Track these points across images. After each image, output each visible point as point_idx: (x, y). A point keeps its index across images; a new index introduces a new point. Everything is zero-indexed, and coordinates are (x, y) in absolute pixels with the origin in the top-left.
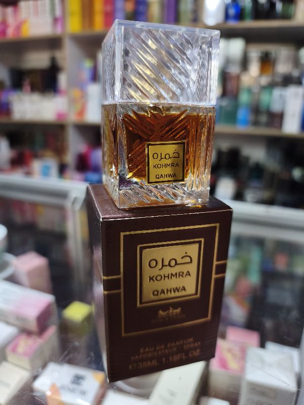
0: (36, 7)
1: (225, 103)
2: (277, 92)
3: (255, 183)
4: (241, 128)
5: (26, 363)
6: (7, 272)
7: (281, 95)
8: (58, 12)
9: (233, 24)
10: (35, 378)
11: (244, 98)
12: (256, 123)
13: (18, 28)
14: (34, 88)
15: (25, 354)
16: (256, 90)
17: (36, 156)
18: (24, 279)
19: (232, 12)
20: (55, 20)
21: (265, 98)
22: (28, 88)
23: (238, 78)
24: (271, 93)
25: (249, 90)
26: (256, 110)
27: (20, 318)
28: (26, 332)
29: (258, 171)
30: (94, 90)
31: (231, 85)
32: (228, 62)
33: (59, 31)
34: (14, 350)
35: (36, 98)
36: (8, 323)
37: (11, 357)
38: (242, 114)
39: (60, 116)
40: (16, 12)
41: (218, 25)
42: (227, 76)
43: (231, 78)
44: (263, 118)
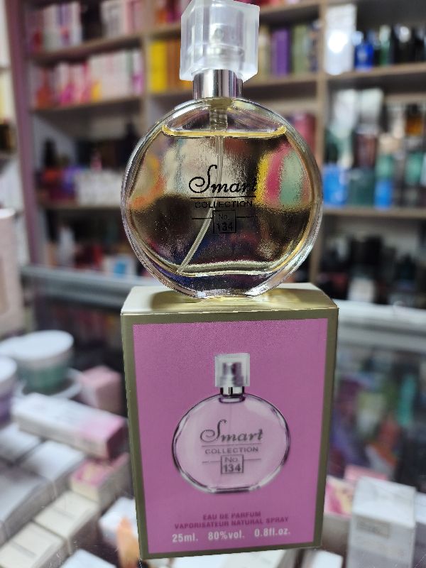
0: (110, 64)
1: (357, 176)
3: (405, 285)
4: (382, 209)
5: (93, 493)
8: (137, 67)
9: (364, 71)
10: (104, 512)
11: (384, 168)
12: (401, 202)
13: (88, 89)
14: (106, 165)
15: (93, 482)
16: (400, 156)
17: (108, 252)
18: (92, 398)
19: (363, 55)
20: (134, 79)
21: (413, 168)
22: (99, 164)
23: (376, 142)
24: (421, 160)
25: (391, 158)
26: (400, 184)
27: (87, 441)
28: (93, 459)
29: (408, 267)
31: (365, 152)
32: (361, 120)
33: (138, 91)
34: (80, 478)
35: (108, 176)
36: (73, 447)
37: (75, 485)
38: (382, 191)
40: (85, 72)
41: (344, 73)
42: (360, 139)
43: (366, 142)
44: (412, 195)
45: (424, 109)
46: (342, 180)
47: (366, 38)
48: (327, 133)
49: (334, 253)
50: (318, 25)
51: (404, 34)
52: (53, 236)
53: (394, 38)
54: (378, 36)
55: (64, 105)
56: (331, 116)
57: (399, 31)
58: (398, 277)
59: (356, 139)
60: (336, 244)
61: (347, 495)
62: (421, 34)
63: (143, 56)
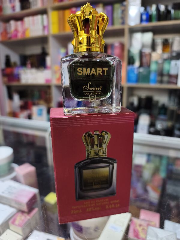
0: (33, 21)
1: (141, 70)
2: (173, 62)
3: (162, 117)
4: (153, 85)
7: (176, 64)
8: (45, 23)
9: (145, 24)
11: (153, 67)
12: (161, 82)
13: (24, 33)
14: (33, 66)
15: (19, 225)
16: (160, 62)
17: (34, 104)
18: (22, 179)
19: (144, 17)
20: (44, 27)
21: (166, 66)
22: (29, 66)
23: (150, 55)
24: (170, 63)
25: (157, 62)
26: (161, 74)
27: (17, 202)
28: (21, 211)
29: (164, 109)
31: (145, 60)
32: (143, 46)
33: (46, 33)
34: (13, 223)
35: (34, 71)
36: (11, 206)
38: (152, 76)
39: (47, 81)
40: (22, 24)
41: (136, 25)
42: (143, 54)
43: (146, 55)
44: (166, 79)
45: (170, 41)
46: (136, 72)
47: (145, 9)
48: (129, 51)
49: (132, 104)
50: (125, 3)
51: (162, 8)
52: (11, 97)
53: (158, 9)
54: (151, 9)
55: (14, 39)
56: (131, 44)
57: (160, 6)
58: (160, 114)
59: (141, 54)
60: (133, 100)
61: (142, 228)
62: (170, 8)
63: (48, 17)
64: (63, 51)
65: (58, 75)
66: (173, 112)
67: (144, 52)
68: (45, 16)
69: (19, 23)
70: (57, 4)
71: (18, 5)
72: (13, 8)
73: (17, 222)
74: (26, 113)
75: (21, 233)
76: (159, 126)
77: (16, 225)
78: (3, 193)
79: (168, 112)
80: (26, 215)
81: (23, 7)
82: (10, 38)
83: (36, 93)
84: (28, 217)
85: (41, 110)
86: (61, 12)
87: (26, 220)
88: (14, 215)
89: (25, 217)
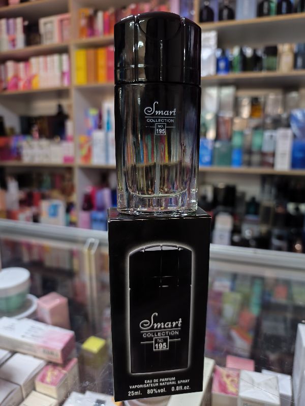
0: (46, 63)
1: (218, 145)
2: (267, 134)
3: (251, 217)
5: (53, 391)
6: (30, 311)
7: (272, 136)
8: (65, 68)
9: (223, 75)
11: (237, 141)
12: (249, 164)
13: (29, 81)
14: (42, 134)
15: (52, 383)
16: (248, 132)
17: (44, 197)
18: (47, 317)
19: (222, 65)
20: (63, 74)
21: (257, 140)
22: (36, 134)
23: (232, 120)
24: (262, 135)
25: (242, 133)
26: (248, 151)
28: (51, 364)
29: (254, 206)
30: (99, 135)
31: (223, 129)
33: (66, 84)
34: (43, 380)
35: (44, 142)
36: (35, 357)
37: (39, 386)
38: (235, 157)
39: (67, 159)
40: (27, 68)
41: (210, 75)
42: (221, 120)
43: (225, 122)
44: (256, 158)
45: (262, 100)
47: (224, 53)
49: (205, 197)
51: (249, 52)
52: (3, 185)
53: (242, 53)
54: (232, 51)
57: (246, 50)
58: (248, 213)
59: (218, 120)
60: (206, 191)
61: (230, 379)
62: (260, 53)
63: (70, 58)
64: (93, 112)
65: (84, 151)
66: (268, 210)
67: (222, 117)
68: (65, 57)
69: (21, 65)
70: (86, 40)
71: (20, 37)
72: (13, 42)
73: (48, 379)
74: (29, 212)
75: (55, 395)
76: (247, 232)
77: (47, 383)
78: (23, 336)
79: (261, 211)
80: (60, 368)
81: (29, 42)
82: (5, 89)
83: (47, 179)
84: (64, 372)
85: (55, 207)
86: (92, 52)
87: (62, 376)
88: (42, 369)
89: (60, 371)
